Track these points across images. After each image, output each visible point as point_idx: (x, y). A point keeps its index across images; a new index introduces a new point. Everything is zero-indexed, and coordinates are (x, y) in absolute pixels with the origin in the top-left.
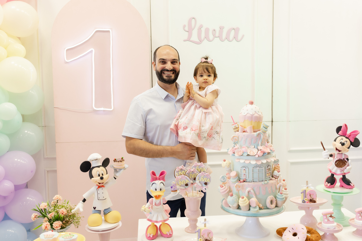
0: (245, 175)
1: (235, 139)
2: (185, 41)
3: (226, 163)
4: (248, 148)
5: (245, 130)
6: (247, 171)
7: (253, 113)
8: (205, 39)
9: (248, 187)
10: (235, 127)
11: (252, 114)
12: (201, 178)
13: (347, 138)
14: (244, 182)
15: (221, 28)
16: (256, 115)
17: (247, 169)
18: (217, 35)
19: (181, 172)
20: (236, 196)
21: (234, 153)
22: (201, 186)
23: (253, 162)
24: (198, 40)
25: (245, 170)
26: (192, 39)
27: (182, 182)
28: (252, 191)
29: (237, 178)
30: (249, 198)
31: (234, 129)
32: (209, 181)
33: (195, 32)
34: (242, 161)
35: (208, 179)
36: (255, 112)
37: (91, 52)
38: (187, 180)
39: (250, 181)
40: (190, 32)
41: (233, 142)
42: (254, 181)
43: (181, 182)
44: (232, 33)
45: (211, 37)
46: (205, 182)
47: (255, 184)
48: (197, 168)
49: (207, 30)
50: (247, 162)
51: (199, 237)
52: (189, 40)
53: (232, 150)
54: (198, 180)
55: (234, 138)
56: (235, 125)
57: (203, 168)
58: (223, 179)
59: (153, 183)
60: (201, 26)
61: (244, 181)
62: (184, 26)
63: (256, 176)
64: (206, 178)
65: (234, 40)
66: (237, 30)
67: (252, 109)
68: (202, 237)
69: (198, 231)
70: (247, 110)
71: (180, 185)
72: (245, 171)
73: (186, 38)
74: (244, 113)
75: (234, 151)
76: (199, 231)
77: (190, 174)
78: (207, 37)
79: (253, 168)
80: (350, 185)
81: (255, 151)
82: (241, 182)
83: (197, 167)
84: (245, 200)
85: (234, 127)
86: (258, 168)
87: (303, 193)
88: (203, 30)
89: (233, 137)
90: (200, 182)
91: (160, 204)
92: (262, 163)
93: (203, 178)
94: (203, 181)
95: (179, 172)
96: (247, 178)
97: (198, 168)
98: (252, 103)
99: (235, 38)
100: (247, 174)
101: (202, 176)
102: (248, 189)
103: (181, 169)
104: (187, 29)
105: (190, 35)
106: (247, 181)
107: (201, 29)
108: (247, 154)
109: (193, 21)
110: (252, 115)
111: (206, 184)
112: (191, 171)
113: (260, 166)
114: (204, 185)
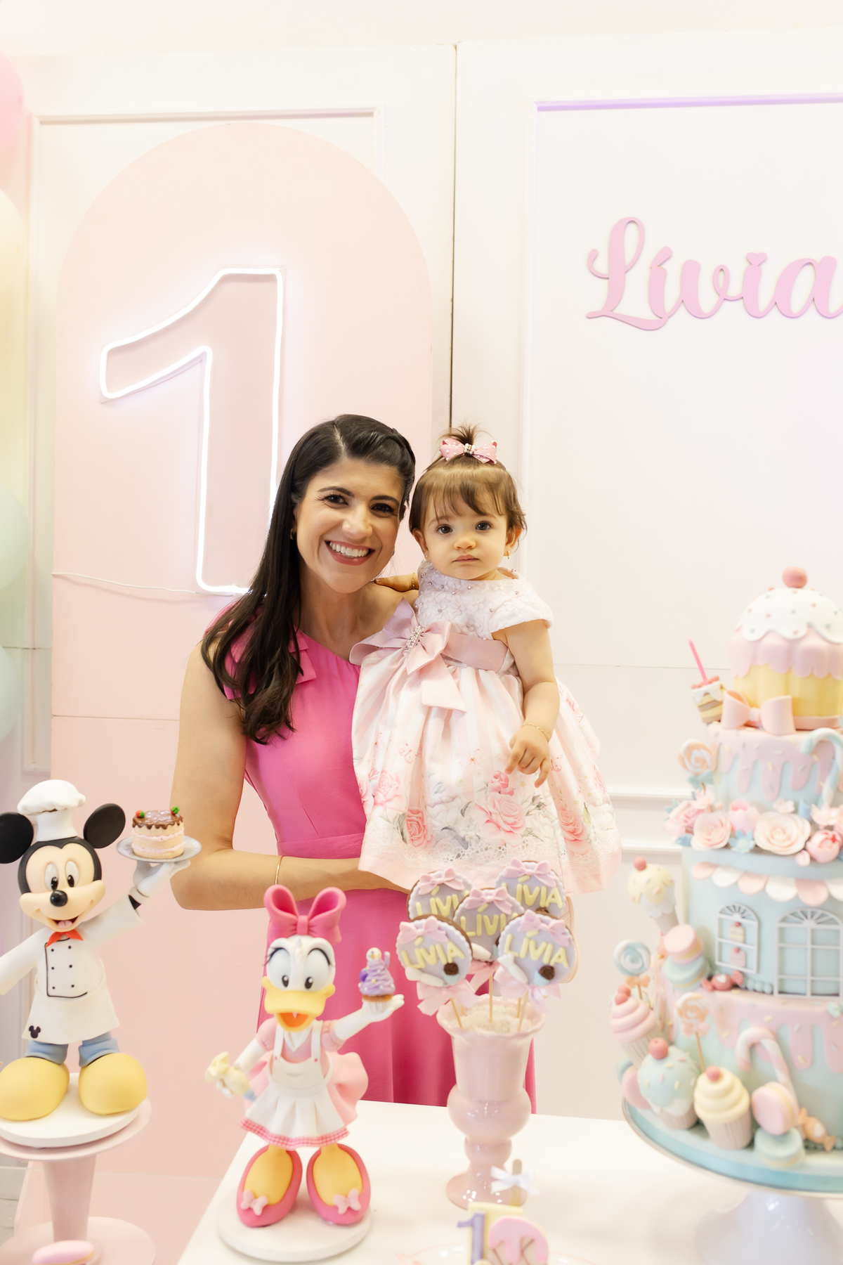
0: (738, 950)
1: (697, 760)
2: (591, 316)
3: (648, 881)
4: (763, 809)
5: (754, 715)
6: (753, 935)
7: (796, 633)
8: (682, 311)
10: (707, 699)
11: (790, 635)
12: (525, 941)
14: (735, 992)
15: (755, 262)
16: (813, 642)
17: (751, 924)
18: (735, 289)
19: (438, 900)
20: (682, 1061)
21: (689, 830)
22: (524, 980)
23: (783, 892)
24: (646, 314)
25: (739, 924)
26: (622, 309)
27: (429, 953)
28: (770, 1045)
29: (699, 963)
30: (752, 1080)
31: (703, 707)
32: (563, 961)
33: (637, 282)
34: (724, 879)
35: (561, 951)
36: (810, 626)
37: (201, 359)
38: (450, 946)
39: (767, 989)
40: (615, 279)
41: (689, 775)
42: (788, 988)
43: (422, 951)
44: (804, 283)
45: (707, 298)
46: (545, 961)
47: (791, 1006)
48: (519, 887)
49: (691, 271)
50: (751, 886)
51: (477, 1253)
52: (608, 312)
53: (682, 817)
54: (511, 948)
55: (696, 753)
56: (705, 688)
57: (549, 889)
58: (633, 961)
59: (277, 949)
60: (664, 256)
61: (735, 986)
62: (593, 256)
63: (798, 962)
64: (550, 947)
65: (812, 310)
66: (824, 269)
67: (793, 612)
68: (490, 1255)
69: (471, 1224)
70: (768, 616)
71: (422, 965)
72: (739, 930)
73: (598, 304)
74: (753, 631)
75: (690, 822)
76: (478, 1222)
77: (479, 916)
78: (688, 301)
79: (784, 920)
81: (798, 830)
82: (714, 988)
83: (523, 883)
84: (728, 1091)
85: (700, 700)
86: (810, 924)
88: (673, 269)
89: (691, 749)
90: (516, 961)
91: (305, 1052)
92: (831, 898)
93: (532, 944)
94: (534, 955)
95: (432, 900)
96: (751, 971)
97: (526, 888)
98: (797, 581)
99: (818, 300)
100: (751, 949)
101: (529, 934)
102: (750, 1032)
103: (442, 885)
104: (602, 266)
105: (615, 295)
106: (750, 984)
107: (664, 266)
108: (751, 845)
109: (631, 232)
110: (793, 643)
111: (548, 972)
112: (482, 901)
113: (822, 915)
114: (539, 979)
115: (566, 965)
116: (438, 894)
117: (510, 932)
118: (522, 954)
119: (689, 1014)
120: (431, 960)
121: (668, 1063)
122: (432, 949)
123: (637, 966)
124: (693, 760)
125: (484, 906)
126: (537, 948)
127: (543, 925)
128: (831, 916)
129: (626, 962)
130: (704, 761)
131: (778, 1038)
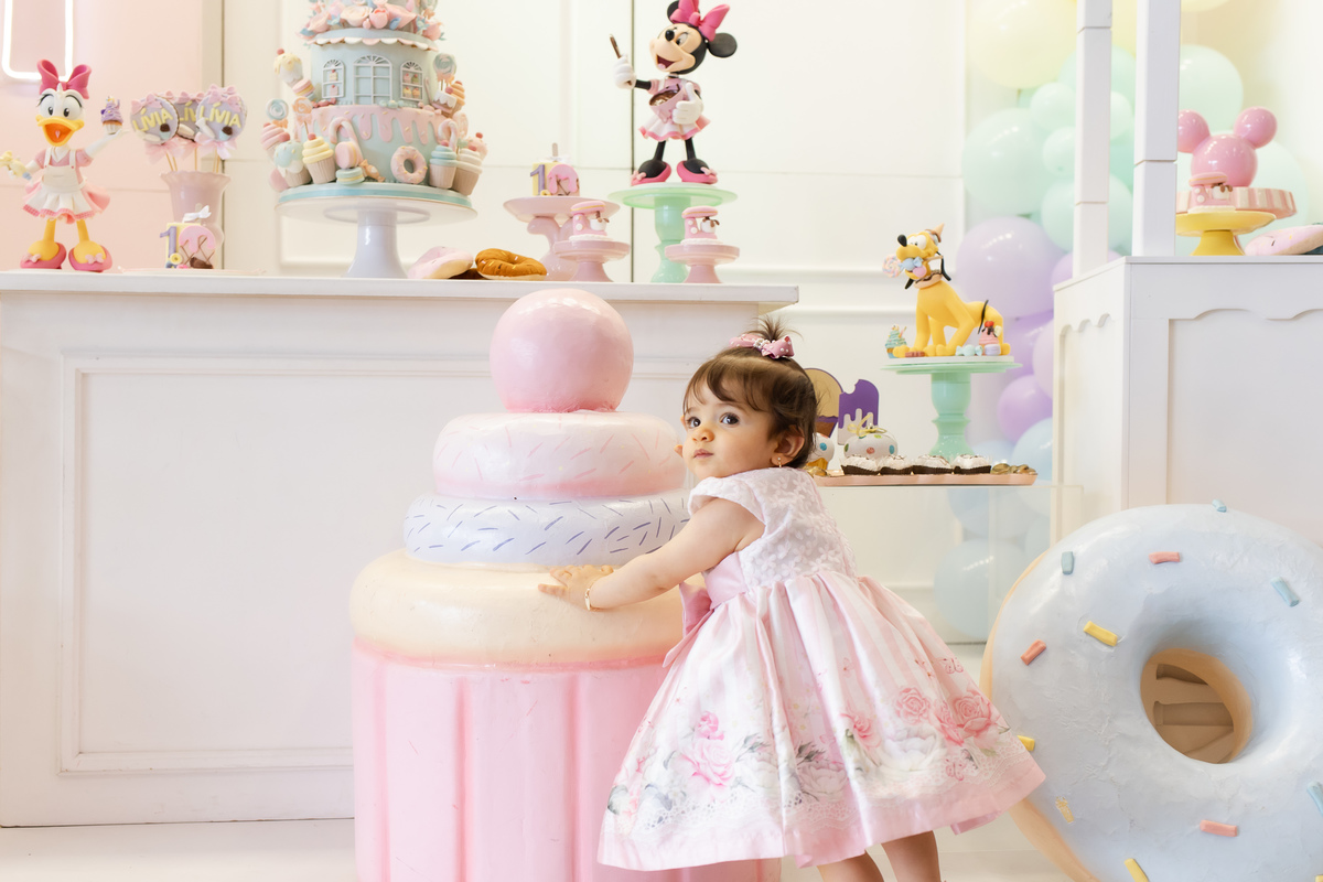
0: (333, 86)
6: (341, 73)
9: (336, 115)
12: (213, 110)
13: (691, 26)
14: (330, 106)
20: (298, 142)
22: (212, 136)
25: (335, 70)
27: (150, 119)
29: (309, 95)
30: (337, 140)
32: (237, 123)
35: (235, 116)
38: (163, 111)
39: (350, 102)
42: (361, 102)
43: (146, 117)
46: (226, 123)
51: (172, 250)
54: (203, 116)
58: (277, 111)
61: (330, 104)
63: (366, 87)
64: (228, 114)
68: (180, 250)
69: (168, 234)
71: (146, 128)
72: (335, 74)
76: (172, 232)
77: (186, 109)
79: (359, 63)
80: (703, 173)
84: (321, 143)
86: (373, 63)
87: (537, 176)
90: (207, 123)
91: (66, 162)
93: (217, 111)
94: (219, 119)
96: (340, 94)
100: (341, 83)
101: (215, 105)
102: (336, 120)
106: (340, 103)
111: (228, 131)
112: (188, 99)
113: (380, 57)
114: (223, 136)
115: (239, 126)
117: (203, 104)
118: (211, 119)
119: (300, 109)
120: (152, 124)
121: (289, 142)
122: (152, 115)
123: (281, 114)
125: (190, 103)
126: (220, 114)
129: (273, 111)
131: (351, 122)
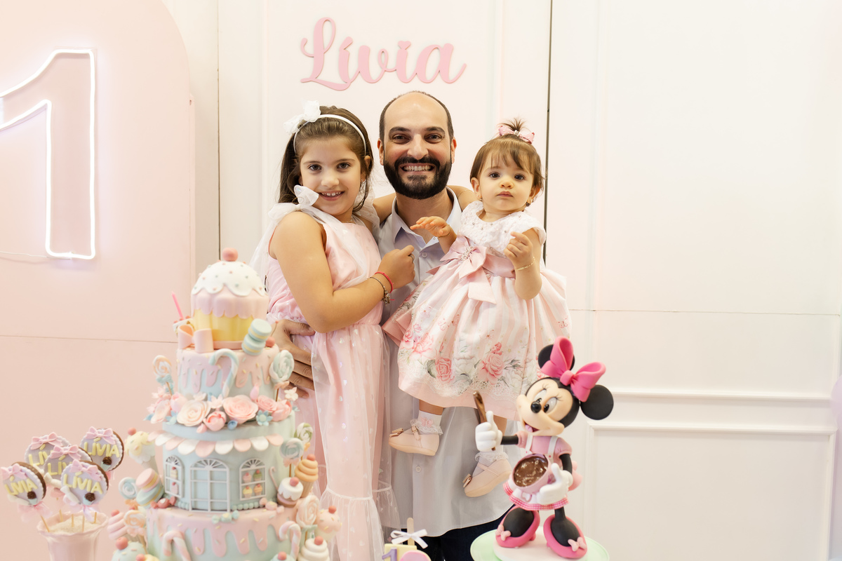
0: (174, 484)
1: (162, 368)
2: (304, 81)
6: (181, 474)
7: (214, 289)
8: (359, 78)
11: (211, 291)
12: (75, 478)
13: (562, 386)
14: (169, 509)
15: (404, 47)
16: (226, 295)
17: (179, 468)
18: (392, 64)
19: (44, 453)
20: (134, 550)
22: (77, 502)
23: (186, 449)
24: (337, 80)
25: (175, 468)
26: (322, 77)
27: (18, 486)
28: (179, 542)
29: (155, 490)
32: (98, 490)
33: (332, 58)
34: (162, 440)
35: (97, 484)
36: (225, 285)
37: (44, 108)
38: (28, 481)
39: (187, 507)
40: (318, 57)
41: (157, 377)
42: (199, 506)
43: (14, 483)
44: (434, 61)
45: (375, 70)
46: (88, 490)
47: (196, 518)
48: (94, 444)
49: (364, 52)
52: (314, 78)
54: (67, 482)
55: (161, 364)
58: (129, 490)
60: (348, 43)
61: (170, 506)
62: (304, 43)
63: (204, 491)
64: (89, 482)
65: (439, 77)
66: (446, 51)
67: (217, 276)
71: (15, 492)
72: (175, 472)
73: (308, 73)
77: (60, 463)
78: (363, 71)
79: (196, 466)
81: (203, 411)
82: (158, 507)
83: (97, 442)
86: (209, 468)
88: (353, 51)
89: (158, 361)
90: (71, 490)
92: (214, 453)
93: (79, 479)
94: (81, 487)
95: (40, 453)
96: (179, 497)
98: (231, 257)
99: (442, 71)
100: (180, 483)
101: (77, 474)
102: (170, 533)
103: (47, 444)
104: (310, 48)
105: (319, 68)
106: (178, 505)
107: (348, 49)
108: (175, 420)
109: (327, 27)
110: (213, 296)
111: (90, 497)
112: (61, 454)
113: (216, 463)
114: (86, 502)
115: (100, 493)
116: (44, 449)
117: (66, 472)
118: (74, 486)
119: (132, 522)
120: (20, 490)
121: (125, 552)
122: (19, 484)
123: (132, 493)
124: (160, 368)
125: (63, 457)
126: (82, 482)
127: (84, 469)
128: (221, 463)
129: (125, 491)
130: (166, 369)
131: (184, 537)
